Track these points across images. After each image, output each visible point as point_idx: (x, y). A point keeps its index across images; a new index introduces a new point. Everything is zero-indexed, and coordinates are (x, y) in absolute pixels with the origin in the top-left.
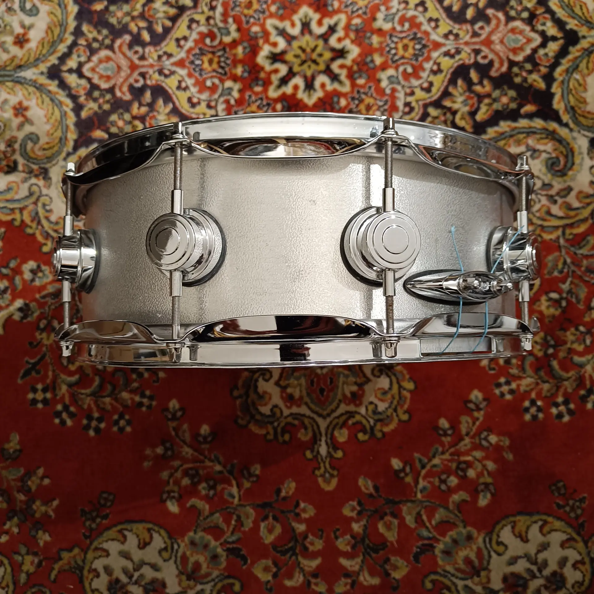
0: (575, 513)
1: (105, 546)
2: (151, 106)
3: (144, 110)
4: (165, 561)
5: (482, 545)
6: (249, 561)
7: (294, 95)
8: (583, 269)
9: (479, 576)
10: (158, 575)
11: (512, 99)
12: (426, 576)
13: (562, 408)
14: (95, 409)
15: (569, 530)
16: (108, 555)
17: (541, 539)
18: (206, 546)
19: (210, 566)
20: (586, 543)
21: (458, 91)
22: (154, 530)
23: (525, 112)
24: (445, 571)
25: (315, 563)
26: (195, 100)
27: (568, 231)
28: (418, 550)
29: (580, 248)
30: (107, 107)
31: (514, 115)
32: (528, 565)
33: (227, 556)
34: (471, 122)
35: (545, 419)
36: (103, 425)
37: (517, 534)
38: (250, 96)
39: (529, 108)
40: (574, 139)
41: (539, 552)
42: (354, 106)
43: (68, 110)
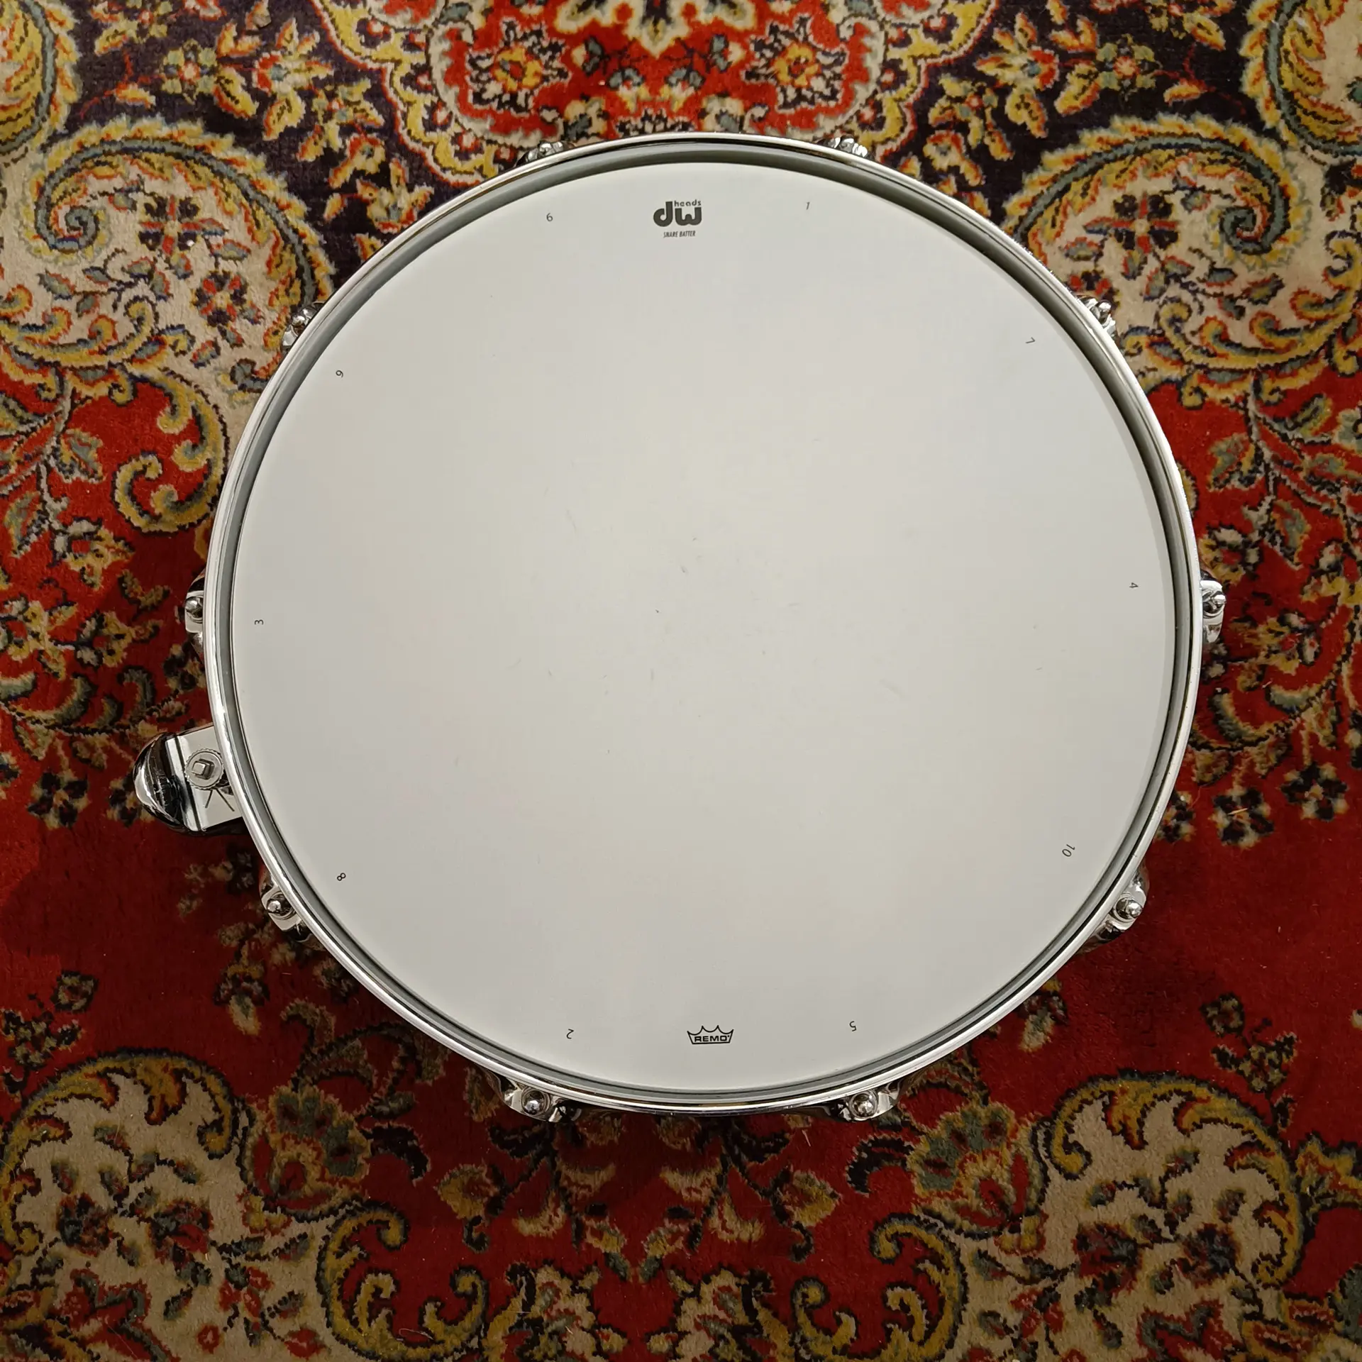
0: (1266, 1079)
1: (60, 1111)
2: (269, 34)
3: (248, 43)
4: (211, 1157)
5: (1027, 1151)
6: (429, 1167)
7: (618, 29)
8: (1302, 475)
9: (1015, 1229)
10: (192, 1193)
11: (1145, 67)
12: (880, 1224)
13: (1240, 812)
14: (66, 761)
15: (1250, 1122)
16: (67, 1135)
17: (1176, 1140)
18: (322, 1123)
19: (328, 1175)
20: (1290, 1157)
21: (1013, 40)
22: (191, 1076)
23: (1174, 96)
24: (929, 1212)
25: (596, 1179)
26: (377, 28)
27: (1267, 384)
28: (865, 1155)
29: (1297, 426)
30: (159, 31)
31: (1147, 104)
32: (1142, 1207)
33: (374, 1150)
34: (1043, 115)
35: (1196, 837)
36: (81, 804)
37: (1119, 1128)
38: (511, 26)
39: (1184, 90)
40: (1290, 166)
41: (1170, 1173)
42: (763, 62)
43: (62, 33)
